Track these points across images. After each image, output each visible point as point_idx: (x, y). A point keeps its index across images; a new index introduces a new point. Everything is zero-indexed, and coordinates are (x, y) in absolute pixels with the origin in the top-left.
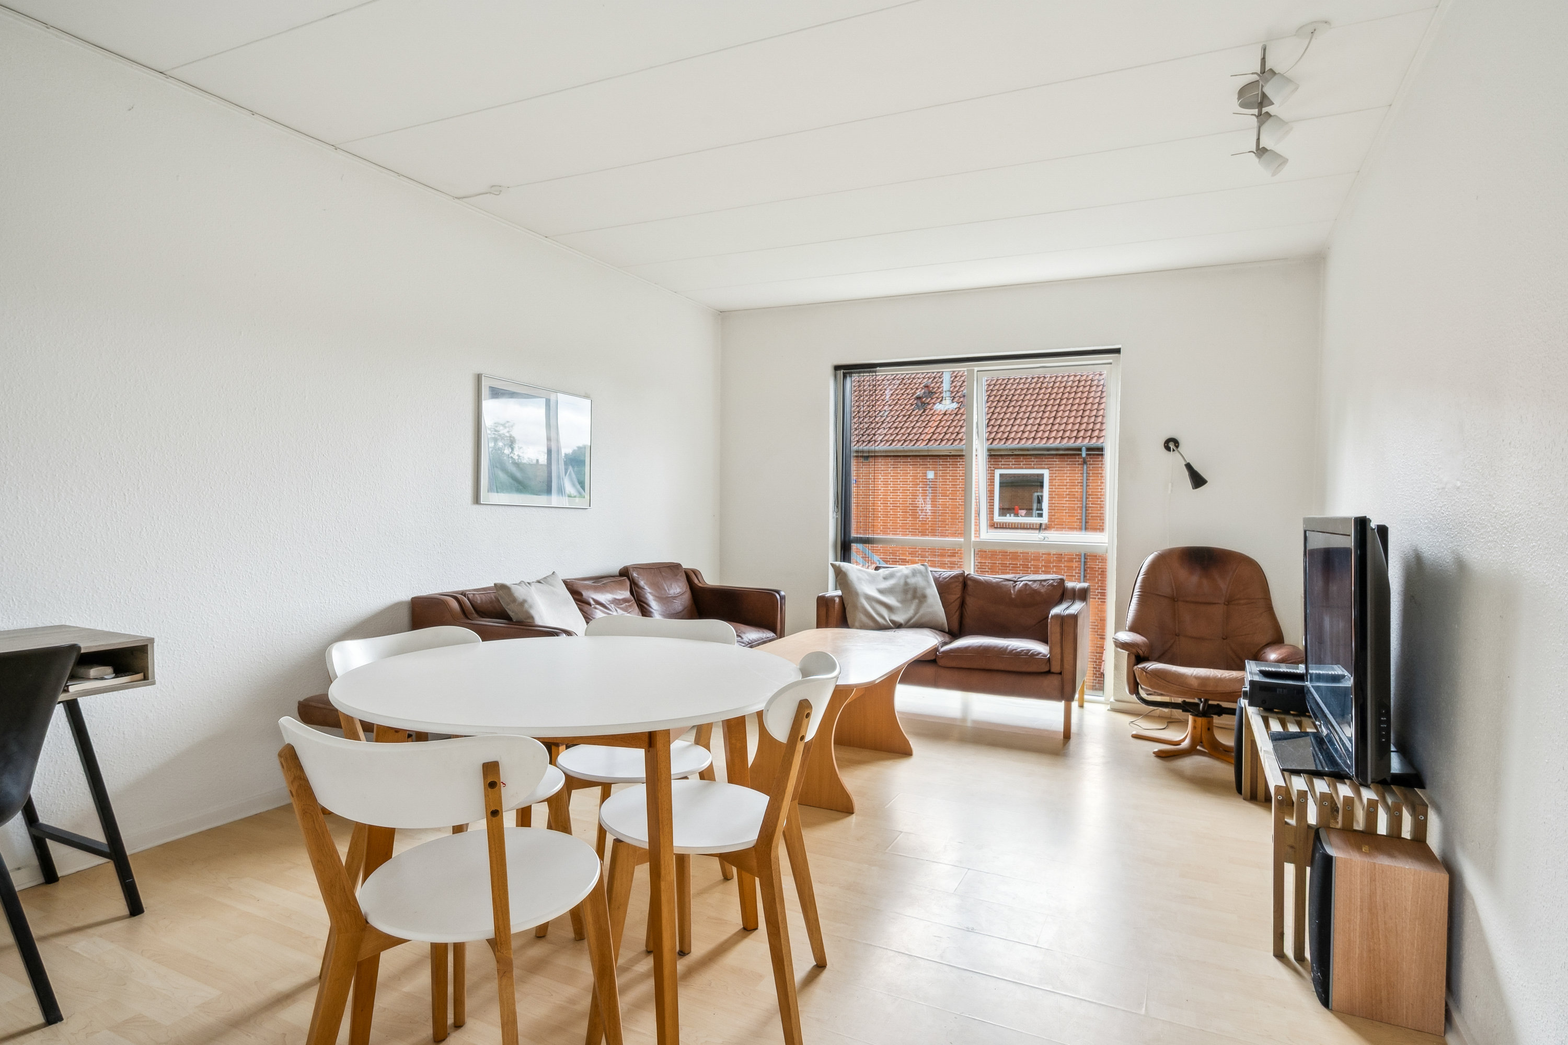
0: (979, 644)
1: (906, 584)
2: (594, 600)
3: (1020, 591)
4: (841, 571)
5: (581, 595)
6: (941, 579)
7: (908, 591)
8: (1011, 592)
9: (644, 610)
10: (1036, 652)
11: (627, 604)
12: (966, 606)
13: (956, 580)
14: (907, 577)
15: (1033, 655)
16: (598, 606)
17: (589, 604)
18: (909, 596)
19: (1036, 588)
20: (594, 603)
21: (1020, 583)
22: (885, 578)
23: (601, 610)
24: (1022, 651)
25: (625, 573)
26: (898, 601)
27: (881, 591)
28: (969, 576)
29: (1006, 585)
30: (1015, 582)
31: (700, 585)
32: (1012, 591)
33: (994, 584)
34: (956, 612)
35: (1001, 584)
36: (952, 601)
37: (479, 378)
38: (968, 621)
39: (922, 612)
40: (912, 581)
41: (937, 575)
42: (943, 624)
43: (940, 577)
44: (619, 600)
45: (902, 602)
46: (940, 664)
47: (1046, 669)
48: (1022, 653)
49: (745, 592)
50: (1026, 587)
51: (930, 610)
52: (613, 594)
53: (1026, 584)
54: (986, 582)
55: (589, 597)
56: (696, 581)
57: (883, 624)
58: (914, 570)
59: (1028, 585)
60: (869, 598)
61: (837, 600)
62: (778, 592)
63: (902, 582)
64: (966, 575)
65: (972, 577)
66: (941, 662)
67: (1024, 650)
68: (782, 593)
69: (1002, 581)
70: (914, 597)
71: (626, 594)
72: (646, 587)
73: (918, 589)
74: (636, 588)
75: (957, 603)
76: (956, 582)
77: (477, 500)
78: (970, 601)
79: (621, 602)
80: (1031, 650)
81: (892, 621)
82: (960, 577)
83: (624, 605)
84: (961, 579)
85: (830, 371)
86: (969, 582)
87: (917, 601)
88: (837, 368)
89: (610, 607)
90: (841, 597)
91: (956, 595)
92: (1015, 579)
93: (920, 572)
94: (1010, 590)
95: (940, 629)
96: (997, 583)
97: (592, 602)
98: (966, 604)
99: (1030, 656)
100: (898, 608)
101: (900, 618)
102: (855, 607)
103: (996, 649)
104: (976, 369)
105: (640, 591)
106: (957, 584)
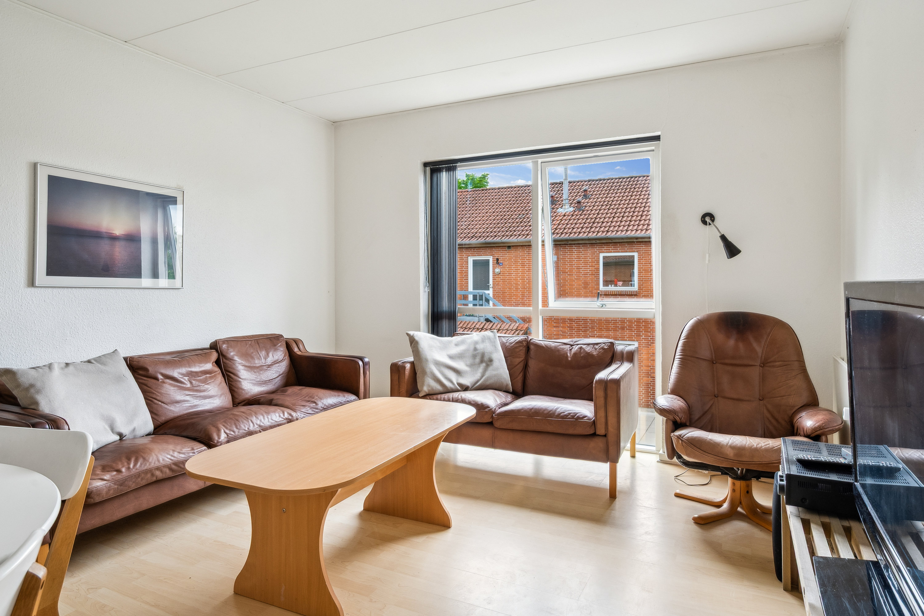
0: (530, 407)
1: (475, 349)
2: (163, 375)
3: (575, 354)
4: (415, 339)
5: (146, 370)
6: (507, 344)
7: (476, 356)
8: (567, 355)
9: (231, 379)
10: (581, 415)
11: (208, 375)
12: (528, 368)
13: (521, 344)
14: (476, 343)
15: (579, 418)
16: (168, 381)
17: (157, 379)
18: (478, 360)
19: (589, 351)
20: (162, 377)
21: (576, 347)
22: (456, 345)
23: (170, 384)
24: (570, 414)
25: (214, 346)
26: (467, 366)
27: (451, 357)
28: (531, 341)
29: (563, 349)
30: (572, 345)
31: (299, 353)
32: (569, 354)
33: (553, 348)
34: (520, 373)
35: (558, 348)
36: (517, 363)
37: (35, 166)
38: (530, 382)
39: (488, 374)
40: (480, 347)
41: (504, 340)
42: (507, 385)
43: (507, 342)
44: (196, 372)
45: (471, 366)
46: (496, 426)
47: (592, 432)
48: (569, 416)
49: (333, 359)
50: (581, 350)
51: (495, 373)
52: (190, 367)
53: (581, 348)
54: (546, 346)
55: (157, 372)
56: (296, 350)
57: (451, 388)
58: (484, 336)
59: (583, 348)
60: (438, 364)
61: (408, 366)
62: (361, 359)
63: (472, 348)
64: (529, 340)
65: (534, 342)
66: (497, 424)
67: (571, 413)
68: (366, 360)
69: (560, 345)
70: (482, 361)
71: (209, 366)
72: (236, 358)
73: (486, 354)
74: (224, 360)
75: (522, 365)
76: (520, 346)
77: (32, 283)
78: (532, 364)
79: (200, 374)
80: (577, 413)
81: (459, 384)
82: (524, 342)
83: (204, 376)
84: (525, 343)
85: (420, 167)
86: (532, 347)
87: (484, 364)
88: (426, 165)
89: (183, 380)
90: (412, 364)
91: (519, 360)
92: (572, 343)
93: (489, 338)
94: (567, 353)
95: (504, 390)
96: (555, 347)
97: (160, 377)
98: (529, 367)
99: (576, 419)
100: (466, 372)
101: (467, 381)
102: (424, 373)
103: (546, 412)
104: (540, 161)
105: (227, 362)
106: (521, 348)
